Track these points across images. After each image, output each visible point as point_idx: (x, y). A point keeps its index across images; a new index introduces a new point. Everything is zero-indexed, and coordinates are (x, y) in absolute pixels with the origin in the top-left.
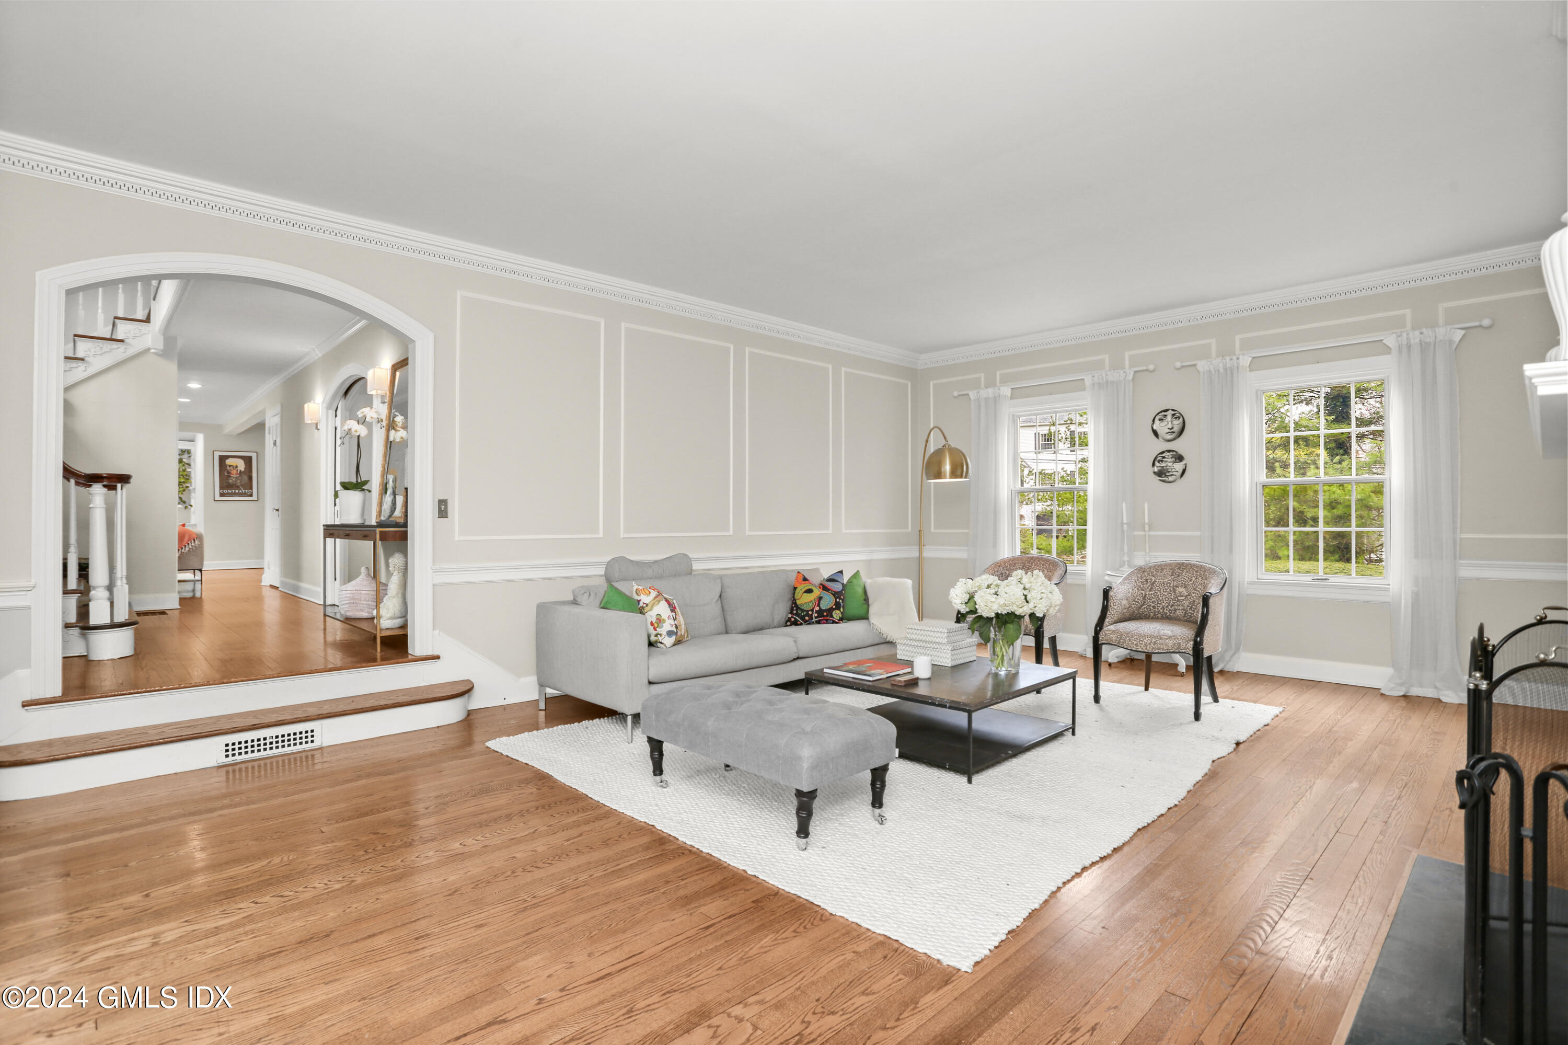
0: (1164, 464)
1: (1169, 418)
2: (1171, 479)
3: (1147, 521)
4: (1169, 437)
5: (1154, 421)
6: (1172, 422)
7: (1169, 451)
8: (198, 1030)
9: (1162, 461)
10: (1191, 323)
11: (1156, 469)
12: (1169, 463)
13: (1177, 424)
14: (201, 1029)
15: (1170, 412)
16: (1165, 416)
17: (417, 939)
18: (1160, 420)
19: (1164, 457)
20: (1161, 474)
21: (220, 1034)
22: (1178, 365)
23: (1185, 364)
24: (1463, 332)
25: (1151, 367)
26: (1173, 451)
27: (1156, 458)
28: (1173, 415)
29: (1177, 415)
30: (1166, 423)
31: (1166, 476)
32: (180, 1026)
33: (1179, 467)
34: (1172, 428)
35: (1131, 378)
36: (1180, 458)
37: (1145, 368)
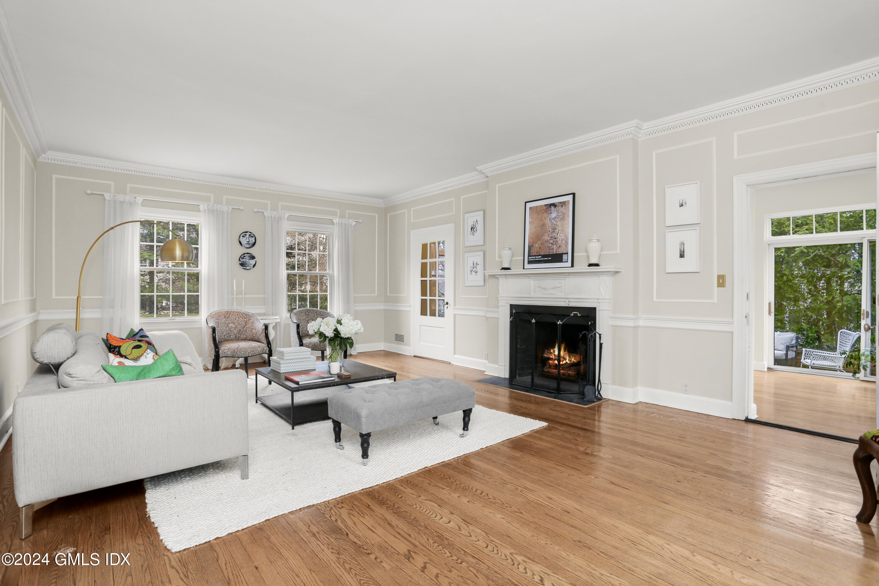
0: (244, 260)
1: (247, 236)
2: (248, 268)
3: (243, 289)
4: (247, 246)
5: (240, 236)
6: (249, 238)
7: (248, 253)
8: (672, 553)
9: (243, 258)
10: (260, 190)
11: (240, 262)
12: (247, 260)
13: (252, 240)
14: (671, 552)
15: (249, 233)
16: (246, 235)
17: (569, 513)
18: (243, 236)
19: (244, 256)
20: (242, 265)
21: (668, 544)
22: (256, 210)
23: (259, 210)
24: (355, 223)
25: (242, 208)
26: (250, 254)
27: (241, 256)
28: (250, 235)
29: (252, 235)
30: (245, 238)
31: (245, 266)
32: (674, 560)
33: (252, 262)
34: (249, 242)
35: (230, 211)
36: (253, 257)
37: (238, 208)
